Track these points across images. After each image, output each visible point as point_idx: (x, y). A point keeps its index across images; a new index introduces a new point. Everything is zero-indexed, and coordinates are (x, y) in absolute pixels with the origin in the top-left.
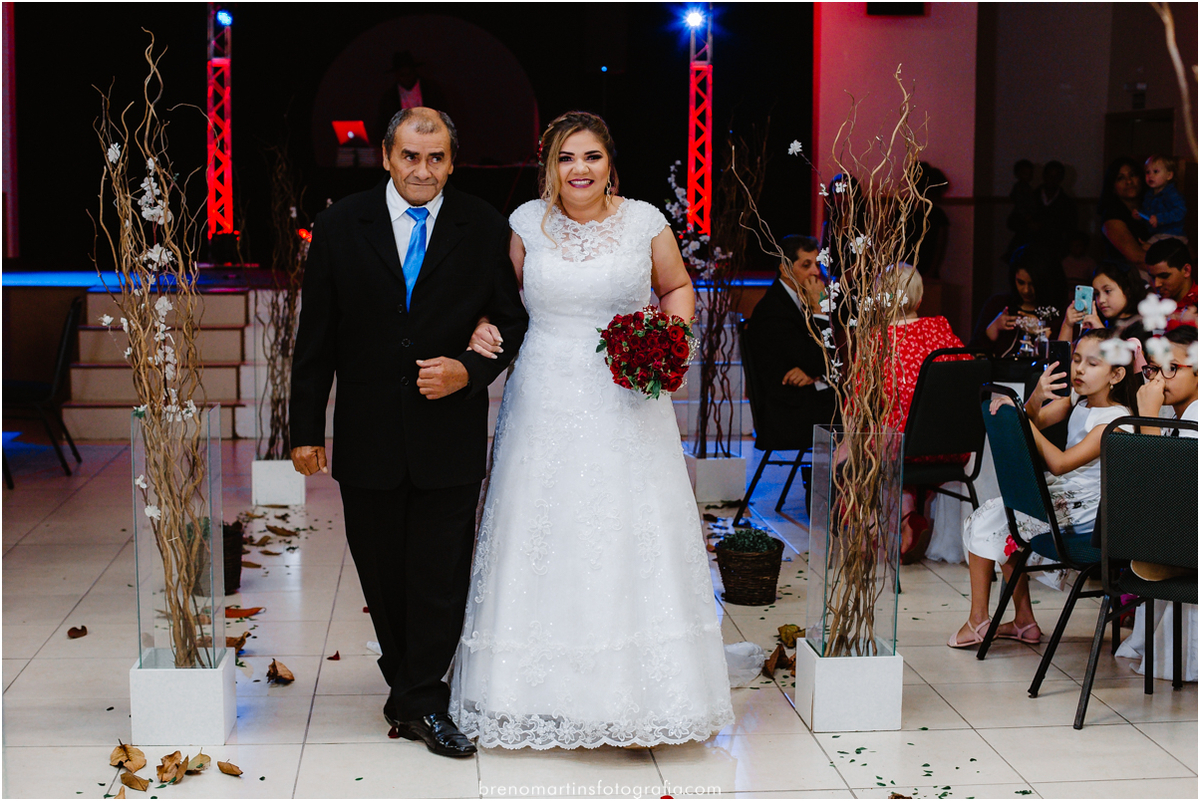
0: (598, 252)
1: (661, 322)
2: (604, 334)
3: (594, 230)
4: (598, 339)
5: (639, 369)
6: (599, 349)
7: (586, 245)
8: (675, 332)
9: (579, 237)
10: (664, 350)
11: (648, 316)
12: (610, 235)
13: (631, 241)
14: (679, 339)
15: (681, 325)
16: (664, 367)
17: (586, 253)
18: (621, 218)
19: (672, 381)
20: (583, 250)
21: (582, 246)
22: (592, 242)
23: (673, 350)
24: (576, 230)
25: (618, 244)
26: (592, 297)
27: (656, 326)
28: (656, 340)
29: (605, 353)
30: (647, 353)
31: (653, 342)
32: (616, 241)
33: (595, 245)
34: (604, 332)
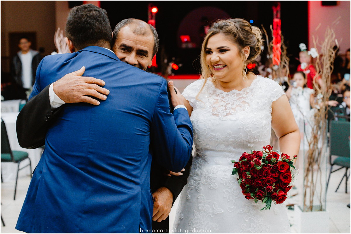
0: (235, 110)
1: (273, 159)
2: (236, 164)
3: (234, 96)
4: (232, 168)
5: (257, 189)
6: (234, 173)
7: (228, 106)
8: (283, 166)
9: (224, 102)
10: (275, 178)
11: (265, 155)
12: (244, 100)
13: (258, 103)
14: (285, 170)
15: (287, 160)
16: (274, 189)
17: (228, 111)
18: (253, 89)
19: (280, 198)
20: (226, 109)
21: (225, 106)
22: (232, 105)
23: (281, 178)
24: (223, 97)
25: (249, 105)
26: (231, 140)
27: (270, 162)
28: (269, 171)
29: (237, 176)
30: (263, 180)
31: (267, 173)
32: (247, 103)
33: (234, 106)
34: (236, 163)
